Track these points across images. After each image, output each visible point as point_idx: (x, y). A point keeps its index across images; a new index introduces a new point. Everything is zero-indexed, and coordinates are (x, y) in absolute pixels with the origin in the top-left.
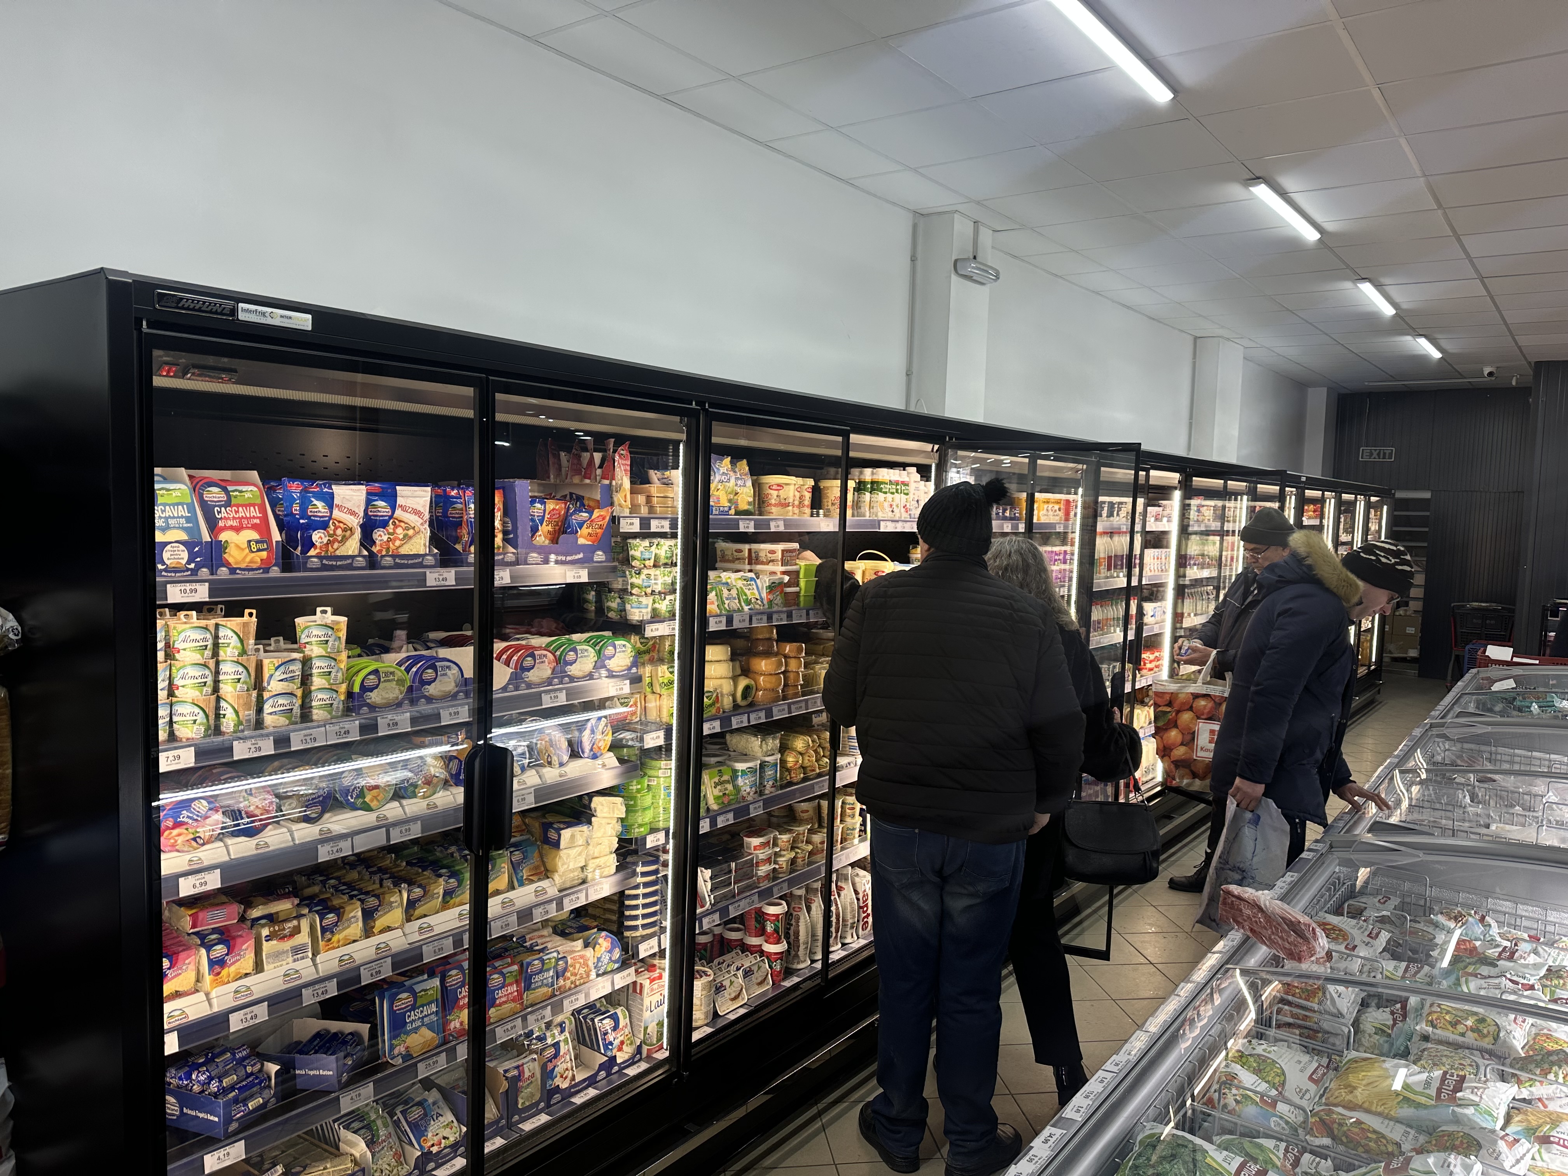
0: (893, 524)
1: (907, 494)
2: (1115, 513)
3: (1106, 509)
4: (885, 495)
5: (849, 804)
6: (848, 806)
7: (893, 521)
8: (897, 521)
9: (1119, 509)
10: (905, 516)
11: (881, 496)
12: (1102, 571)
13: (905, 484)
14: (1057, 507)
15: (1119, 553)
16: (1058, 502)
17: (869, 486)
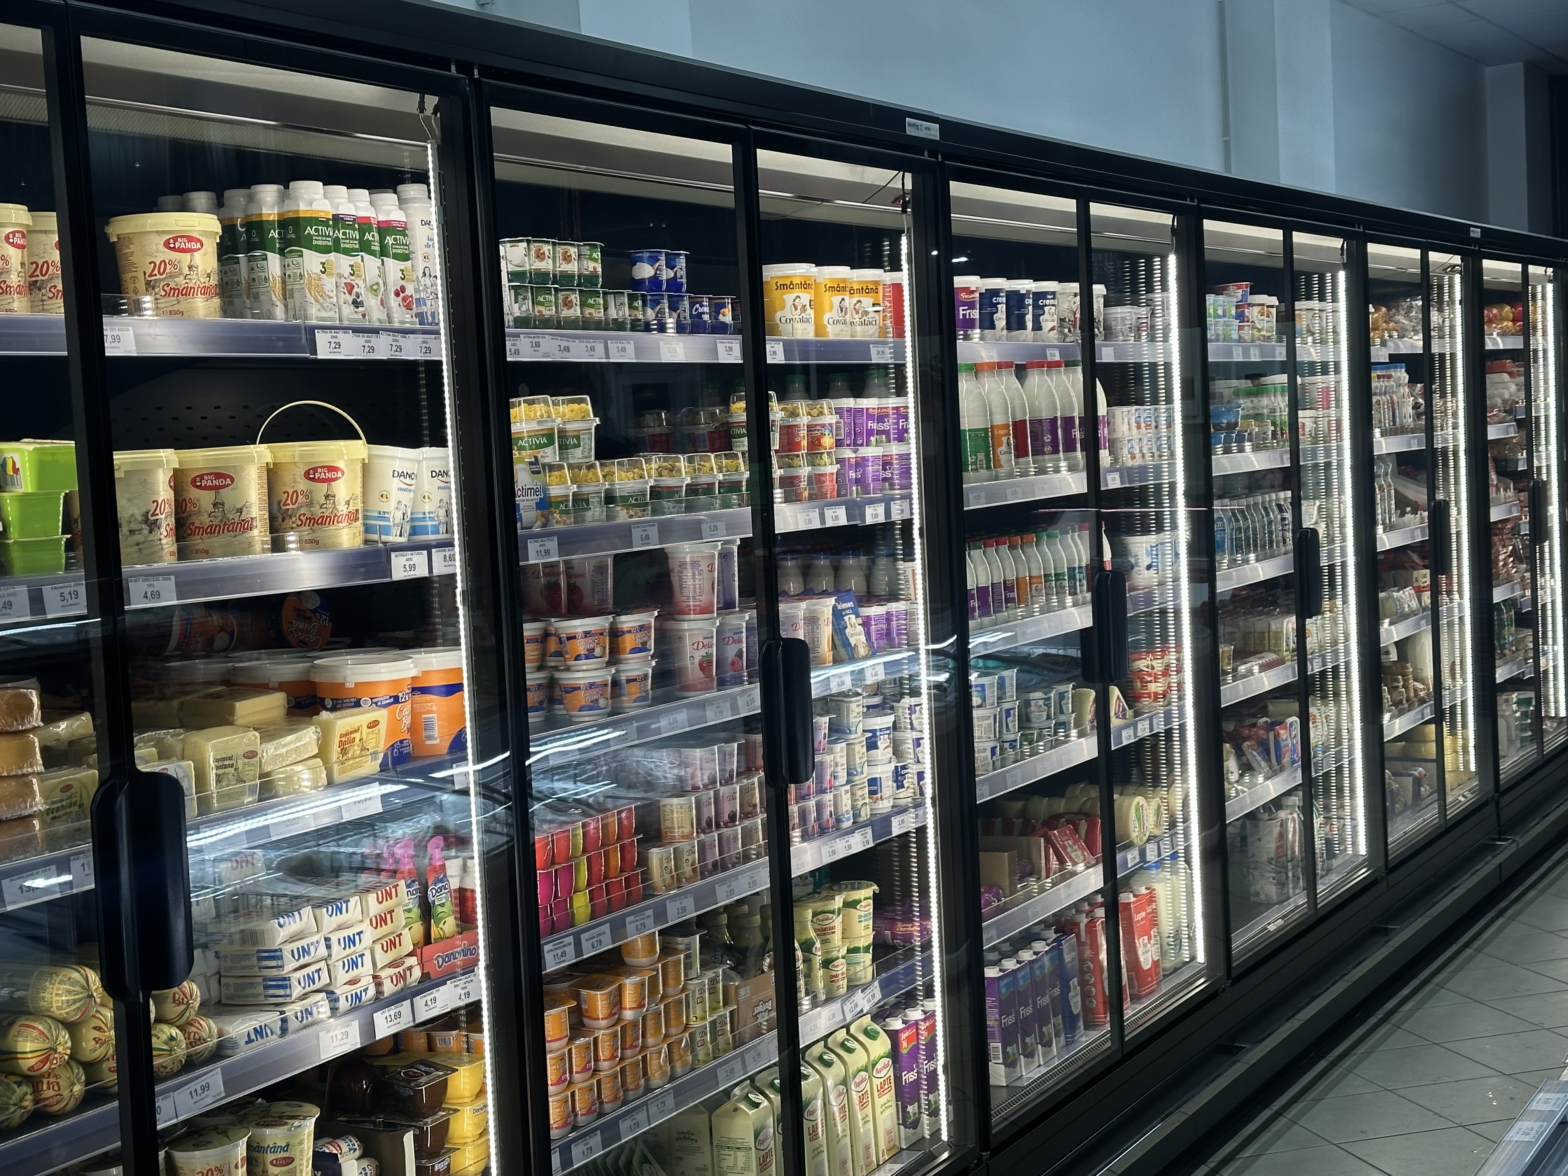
0: (361, 339)
1: (406, 258)
2: (1029, 318)
3: (1002, 308)
4: (324, 257)
5: (275, 1149)
6: (270, 1157)
7: (357, 330)
8: (375, 331)
9: (1039, 310)
10: (402, 317)
11: (311, 261)
12: (1003, 458)
13: (402, 230)
14: (867, 301)
15: (1045, 415)
16: (870, 289)
17: (275, 234)
